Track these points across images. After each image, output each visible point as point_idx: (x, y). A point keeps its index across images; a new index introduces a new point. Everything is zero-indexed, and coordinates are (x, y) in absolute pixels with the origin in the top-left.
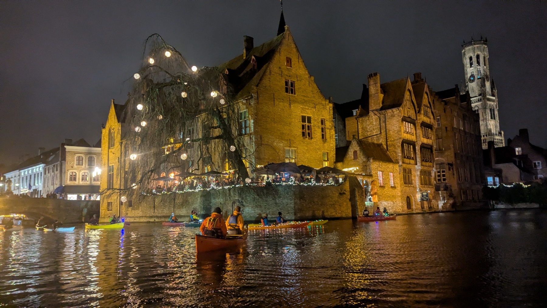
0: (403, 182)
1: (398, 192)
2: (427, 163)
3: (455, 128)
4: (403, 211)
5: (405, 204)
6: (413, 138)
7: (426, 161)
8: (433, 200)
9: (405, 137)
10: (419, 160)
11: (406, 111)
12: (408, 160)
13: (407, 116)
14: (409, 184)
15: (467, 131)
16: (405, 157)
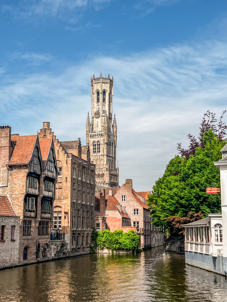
0: (22, 234)
1: (17, 244)
2: (46, 214)
3: (73, 178)
4: (19, 262)
5: (22, 256)
6: (36, 192)
7: (45, 213)
8: (47, 250)
9: (29, 191)
10: (39, 212)
11: (32, 167)
12: (29, 213)
13: (32, 172)
14: (28, 236)
15: (84, 180)
16: (27, 211)
